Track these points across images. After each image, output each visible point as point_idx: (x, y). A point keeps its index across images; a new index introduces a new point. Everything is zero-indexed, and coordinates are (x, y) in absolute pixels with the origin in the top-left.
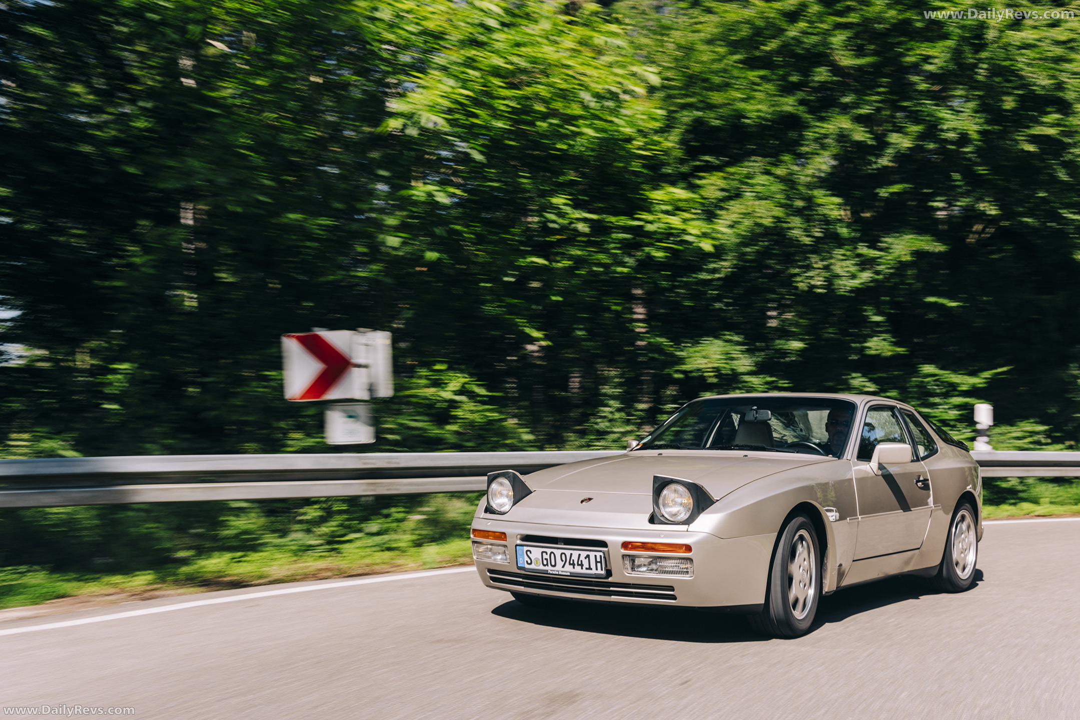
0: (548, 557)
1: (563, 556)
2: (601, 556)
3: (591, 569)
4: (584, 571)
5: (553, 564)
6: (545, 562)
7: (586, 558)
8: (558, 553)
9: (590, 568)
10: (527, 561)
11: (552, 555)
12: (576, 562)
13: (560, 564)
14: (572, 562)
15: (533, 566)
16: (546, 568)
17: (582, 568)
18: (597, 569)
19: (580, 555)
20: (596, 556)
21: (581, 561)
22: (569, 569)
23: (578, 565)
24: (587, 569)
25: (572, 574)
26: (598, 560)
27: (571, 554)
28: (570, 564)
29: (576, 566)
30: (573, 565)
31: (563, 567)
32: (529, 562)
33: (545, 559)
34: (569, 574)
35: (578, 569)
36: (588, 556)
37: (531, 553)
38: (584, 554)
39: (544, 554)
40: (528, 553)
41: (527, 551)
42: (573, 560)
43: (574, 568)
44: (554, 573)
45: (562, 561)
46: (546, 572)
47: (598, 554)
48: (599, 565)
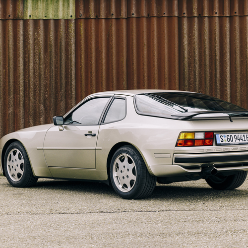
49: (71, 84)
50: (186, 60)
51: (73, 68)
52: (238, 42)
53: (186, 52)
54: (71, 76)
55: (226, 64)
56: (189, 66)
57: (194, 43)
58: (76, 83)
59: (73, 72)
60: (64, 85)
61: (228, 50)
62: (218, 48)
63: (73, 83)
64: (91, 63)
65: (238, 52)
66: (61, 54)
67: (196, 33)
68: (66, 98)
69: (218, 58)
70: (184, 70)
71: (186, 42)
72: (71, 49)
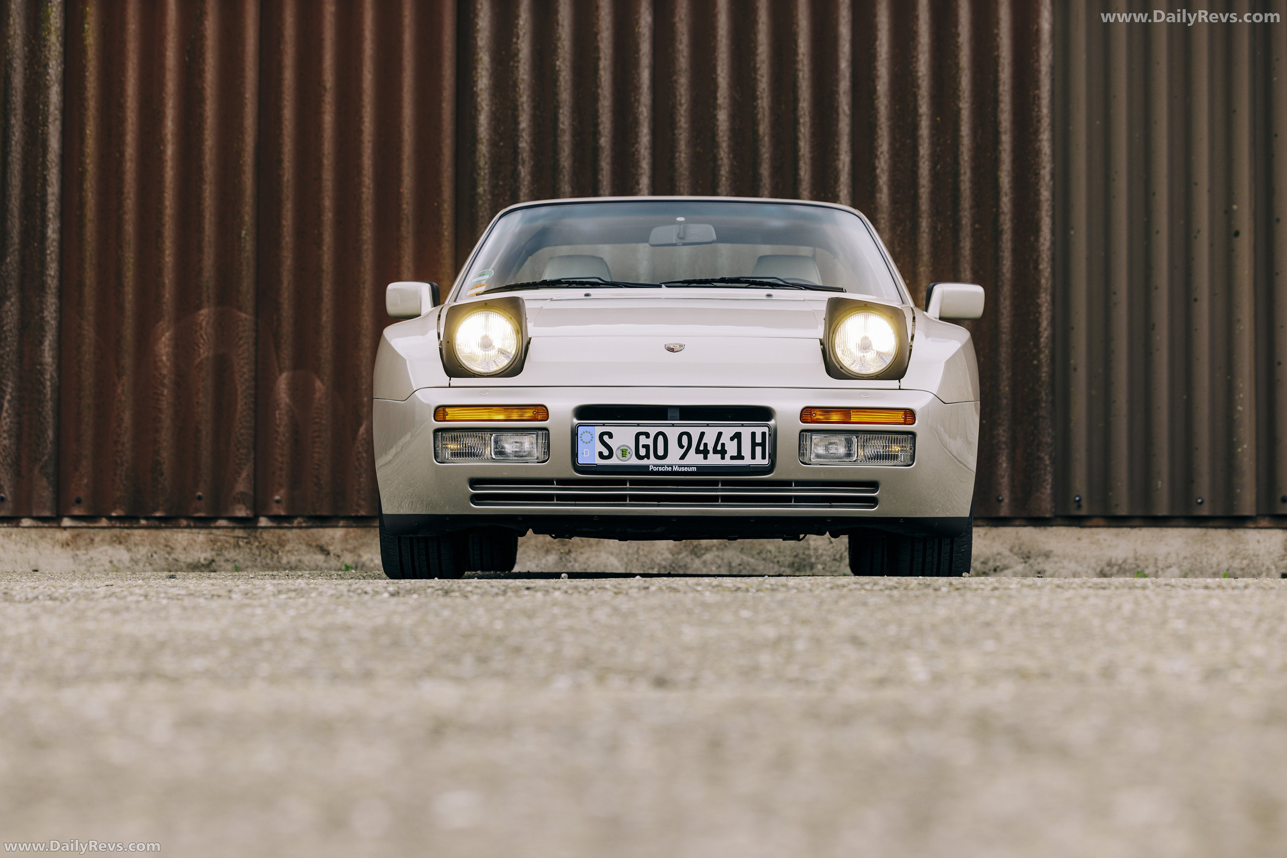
0: (650, 442)
1: (685, 439)
2: (764, 434)
3: (742, 458)
4: (727, 461)
5: (661, 452)
6: (643, 452)
7: (732, 439)
8: (673, 433)
9: (740, 456)
10: (601, 455)
11: (661, 438)
12: (710, 448)
13: (675, 452)
14: (702, 448)
15: (614, 461)
16: (645, 462)
17: (723, 458)
18: (753, 457)
19: (720, 434)
20: (753, 434)
21: (723, 445)
22: (694, 459)
23: (715, 451)
24: (732, 458)
25: (702, 470)
26: (759, 440)
27: (702, 434)
28: (698, 451)
29: (711, 455)
30: (705, 453)
31: (682, 458)
32: (606, 453)
33: (644, 446)
34: (695, 469)
35: (714, 460)
36: (738, 436)
37: (610, 435)
38: (728, 432)
39: (642, 439)
40: (606, 438)
41: (601, 435)
42: (706, 445)
43: (705, 458)
44: (661, 469)
45: (681, 446)
46: (644, 470)
47: (759, 431)
48: (759, 450)
49: (44, 236)
50: (483, 149)
51: (53, 175)
52: (683, 81)
53: (483, 119)
54: (44, 204)
55: (636, 164)
56: (495, 173)
57: (515, 85)
58: (63, 231)
59: (50, 190)
60: (16, 240)
61: (644, 111)
62: (605, 104)
63: (52, 232)
64: (122, 154)
65: (683, 122)
66: (7, 121)
67: (524, 47)
68: (22, 288)
69: (605, 142)
70: (474, 186)
71: (483, 82)
72: (46, 104)
